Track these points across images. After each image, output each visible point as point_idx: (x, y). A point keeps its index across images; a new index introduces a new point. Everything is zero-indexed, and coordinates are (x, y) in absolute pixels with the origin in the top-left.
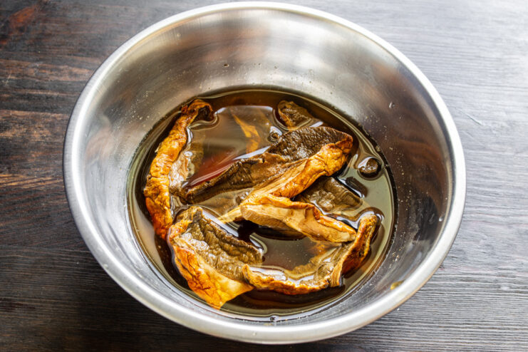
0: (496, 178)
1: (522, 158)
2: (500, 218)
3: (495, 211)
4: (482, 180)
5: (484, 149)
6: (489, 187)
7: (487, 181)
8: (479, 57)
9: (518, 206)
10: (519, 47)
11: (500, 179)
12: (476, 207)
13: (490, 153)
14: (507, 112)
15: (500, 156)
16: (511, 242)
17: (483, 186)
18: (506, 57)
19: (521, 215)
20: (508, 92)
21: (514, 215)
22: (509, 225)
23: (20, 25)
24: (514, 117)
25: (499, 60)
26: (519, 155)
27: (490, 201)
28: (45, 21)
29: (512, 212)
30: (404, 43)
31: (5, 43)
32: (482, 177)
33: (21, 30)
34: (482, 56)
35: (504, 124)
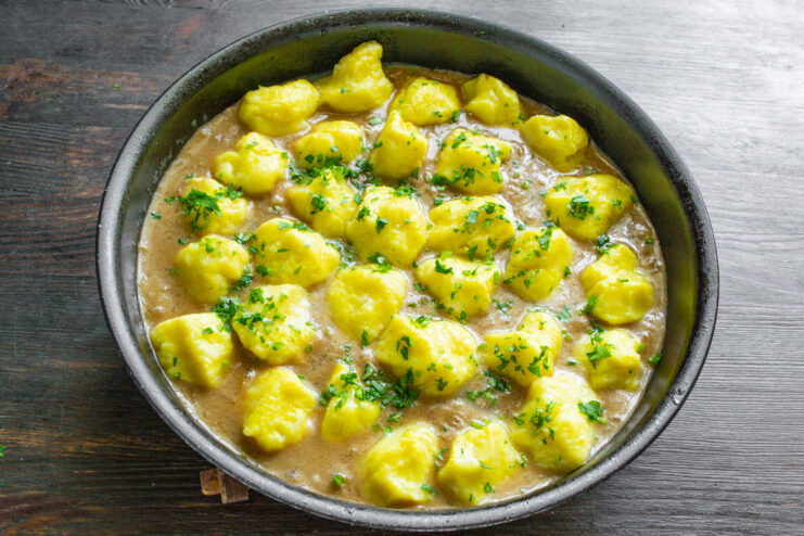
0: (742, 201)
1: (771, 179)
2: (749, 245)
3: (744, 237)
4: (727, 203)
5: (726, 168)
6: (735, 210)
7: (733, 204)
8: (714, 68)
9: (769, 231)
10: (759, 57)
11: (748, 203)
12: (723, 233)
13: (735, 173)
14: (750, 129)
15: (746, 177)
16: (764, 270)
17: (729, 209)
18: (744, 68)
19: (774, 241)
20: (750, 107)
21: (766, 241)
22: (761, 252)
23: (185, 37)
24: (759, 134)
25: (738, 71)
26: (767, 175)
27: (738, 226)
28: (214, 31)
29: (764, 237)
30: (628, 54)
31: (170, 57)
32: (727, 199)
33: (187, 42)
34: (717, 66)
35: (748, 142)
